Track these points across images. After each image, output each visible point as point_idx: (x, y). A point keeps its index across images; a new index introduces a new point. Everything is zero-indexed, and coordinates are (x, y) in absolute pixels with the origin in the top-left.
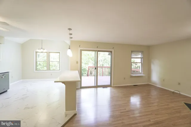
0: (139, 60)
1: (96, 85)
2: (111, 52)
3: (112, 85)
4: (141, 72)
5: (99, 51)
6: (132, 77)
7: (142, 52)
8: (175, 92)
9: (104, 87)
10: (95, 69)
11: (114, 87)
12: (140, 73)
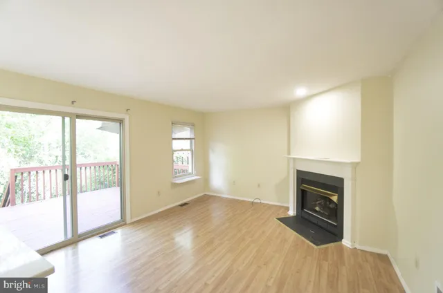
0: (186, 145)
1: (70, 235)
2: (121, 122)
3: (128, 220)
4: (190, 171)
5: (79, 116)
6: (175, 185)
7: (192, 125)
8: (255, 201)
9: (103, 232)
10: (66, 177)
11: (132, 223)
12: (190, 174)
